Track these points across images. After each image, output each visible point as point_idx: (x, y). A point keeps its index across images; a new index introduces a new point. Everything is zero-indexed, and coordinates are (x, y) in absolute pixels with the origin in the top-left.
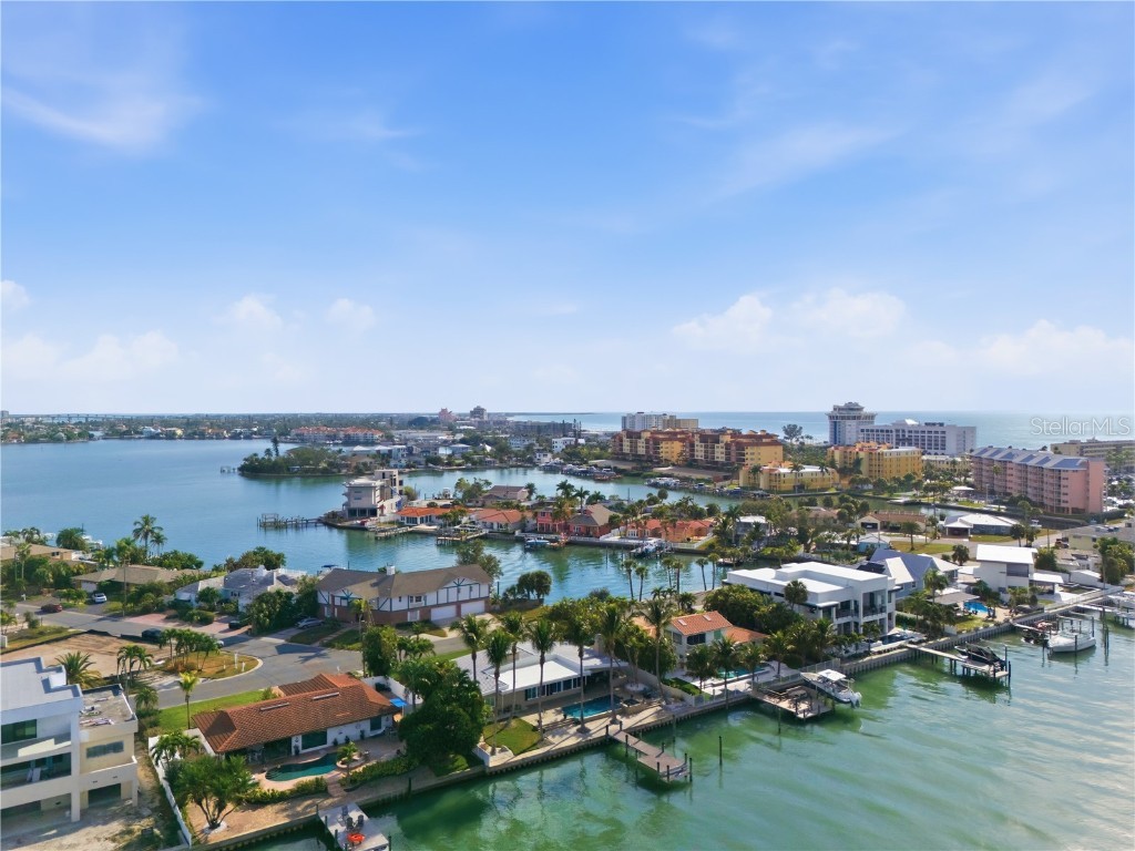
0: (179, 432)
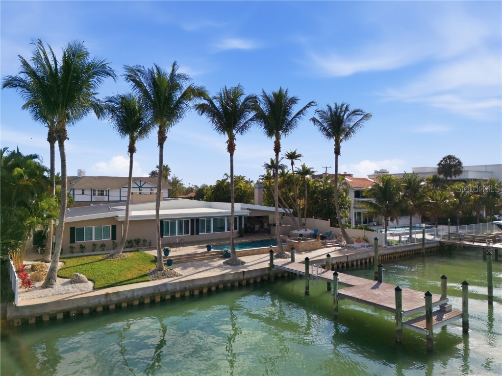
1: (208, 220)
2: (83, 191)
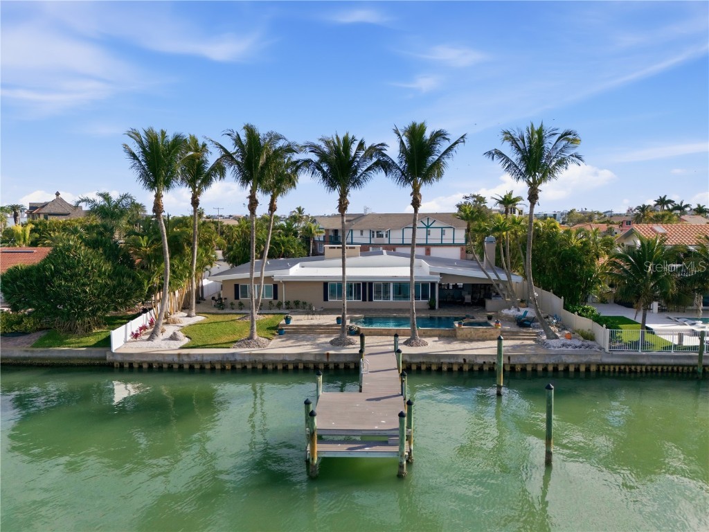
1: (386, 285)
2: (362, 232)
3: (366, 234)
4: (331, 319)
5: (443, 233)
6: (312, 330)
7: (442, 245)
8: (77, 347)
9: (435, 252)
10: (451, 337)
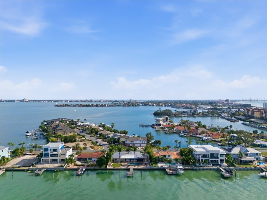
0: (155, 105)
1: (132, 159)
3: (130, 142)
4: (126, 164)
5: (143, 142)
6: (124, 165)
7: (142, 144)
8: (104, 167)
9: (142, 145)
10: (138, 166)
